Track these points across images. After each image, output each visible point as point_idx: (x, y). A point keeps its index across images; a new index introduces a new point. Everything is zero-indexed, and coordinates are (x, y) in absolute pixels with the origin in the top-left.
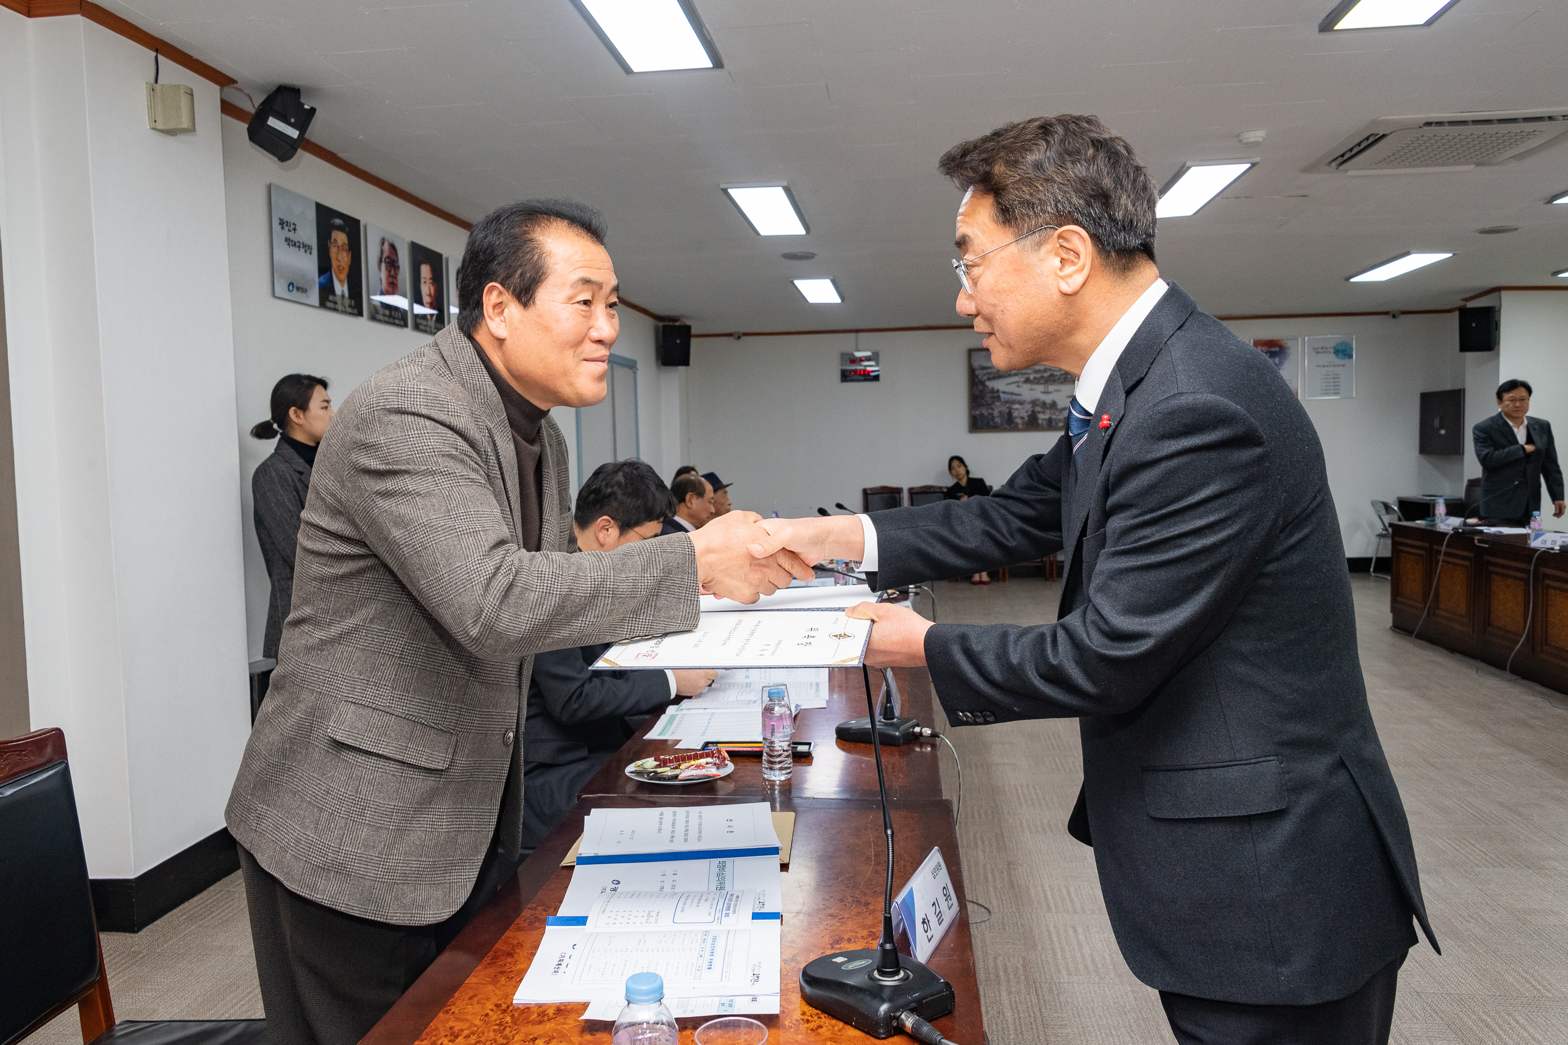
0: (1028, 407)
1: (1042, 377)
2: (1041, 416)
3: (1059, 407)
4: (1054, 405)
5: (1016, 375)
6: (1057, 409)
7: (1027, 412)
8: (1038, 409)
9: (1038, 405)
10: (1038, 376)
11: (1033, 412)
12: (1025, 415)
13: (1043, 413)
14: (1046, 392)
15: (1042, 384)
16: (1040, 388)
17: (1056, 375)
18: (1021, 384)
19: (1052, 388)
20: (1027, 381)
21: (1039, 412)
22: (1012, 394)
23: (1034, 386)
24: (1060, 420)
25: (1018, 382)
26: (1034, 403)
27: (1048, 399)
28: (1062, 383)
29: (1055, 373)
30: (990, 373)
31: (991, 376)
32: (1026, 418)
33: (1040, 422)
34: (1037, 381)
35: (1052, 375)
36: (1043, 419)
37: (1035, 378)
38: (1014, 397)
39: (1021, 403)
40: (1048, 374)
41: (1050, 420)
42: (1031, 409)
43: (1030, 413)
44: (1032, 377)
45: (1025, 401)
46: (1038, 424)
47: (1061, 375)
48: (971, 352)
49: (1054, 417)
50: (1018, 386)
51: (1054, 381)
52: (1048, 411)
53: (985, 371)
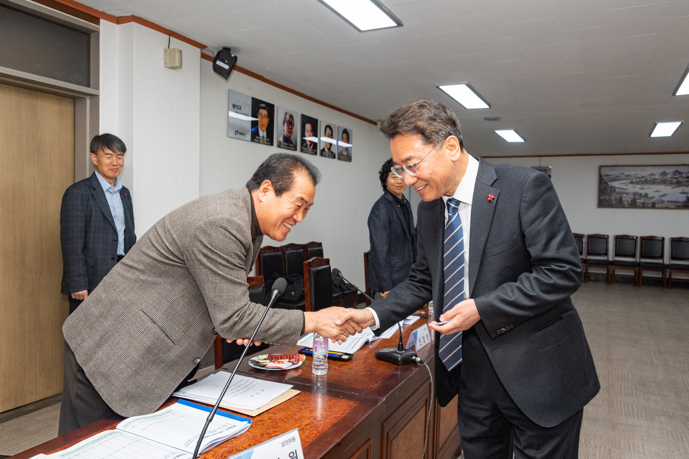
0: (632, 196)
1: (640, 181)
2: (638, 201)
3: (649, 196)
4: (646, 195)
5: (625, 179)
6: (648, 198)
7: (631, 198)
8: (637, 197)
9: (637, 195)
10: (638, 180)
11: (634, 199)
12: (629, 200)
13: (640, 199)
14: (641, 189)
15: (640, 184)
16: (639, 186)
17: (649, 180)
18: (628, 184)
19: (645, 186)
20: (632, 182)
21: (637, 199)
22: (623, 189)
23: (635, 185)
24: (649, 203)
25: (626, 183)
26: (635, 194)
27: (643, 192)
28: (652, 184)
29: (648, 179)
30: (611, 178)
31: (611, 180)
32: (630, 202)
33: (638, 204)
34: (637, 183)
35: (646, 180)
36: (640, 203)
37: (636, 181)
38: (624, 191)
39: (627, 194)
40: (644, 179)
41: (644, 203)
42: (633, 197)
43: (632, 199)
44: (634, 181)
45: (629, 193)
46: (637, 205)
47: (652, 180)
48: (600, 167)
49: (646, 201)
50: (626, 185)
51: (647, 183)
52: (643, 199)
53: (608, 177)
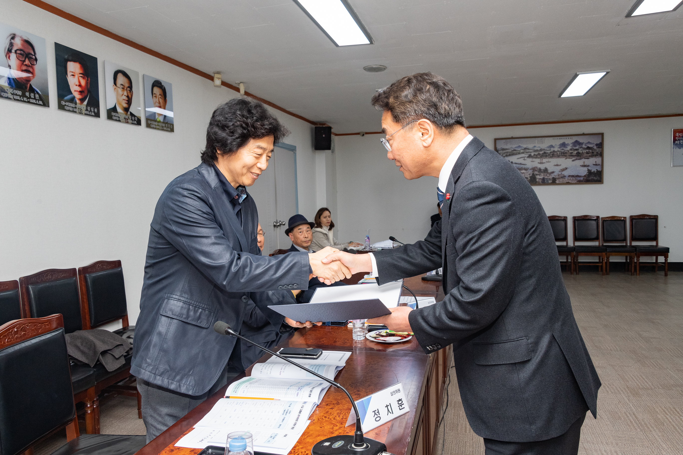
0: (530, 172)
1: (539, 154)
2: (538, 177)
3: (549, 171)
4: (546, 170)
5: (523, 153)
6: (548, 173)
7: (530, 174)
8: (536, 173)
9: (536, 171)
10: (536, 153)
11: (533, 174)
12: (528, 176)
13: (539, 175)
14: (540, 163)
15: (539, 158)
16: (538, 160)
17: (548, 153)
18: (526, 158)
19: (544, 160)
20: (530, 156)
21: (537, 175)
22: (521, 164)
23: (534, 160)
24: (550, 179)
25: (524, 157)
26: (534, 169)
27: (542, 167)
28: (551, 157)
29: (547, 152)
30: (507, 152)
31: (508, 154)
32: (529, 178)
33: (538, 180)
34: (536, 157)
35: (545, 153)
36: (539, 179)
37: (534, 155)
39: (526, 169)
40: (543, 152)
41: (543, 179)
42: (532, 173)
43: (531, 175)
44: (532, 154)
45: (528, 168)
46: (536, 182)
47: (551, 152)
48: (496, 140)
49: (546, 177)
50: (524, 160)
51: (546, 156)
52: (542, 174)
53: (504, 151)
